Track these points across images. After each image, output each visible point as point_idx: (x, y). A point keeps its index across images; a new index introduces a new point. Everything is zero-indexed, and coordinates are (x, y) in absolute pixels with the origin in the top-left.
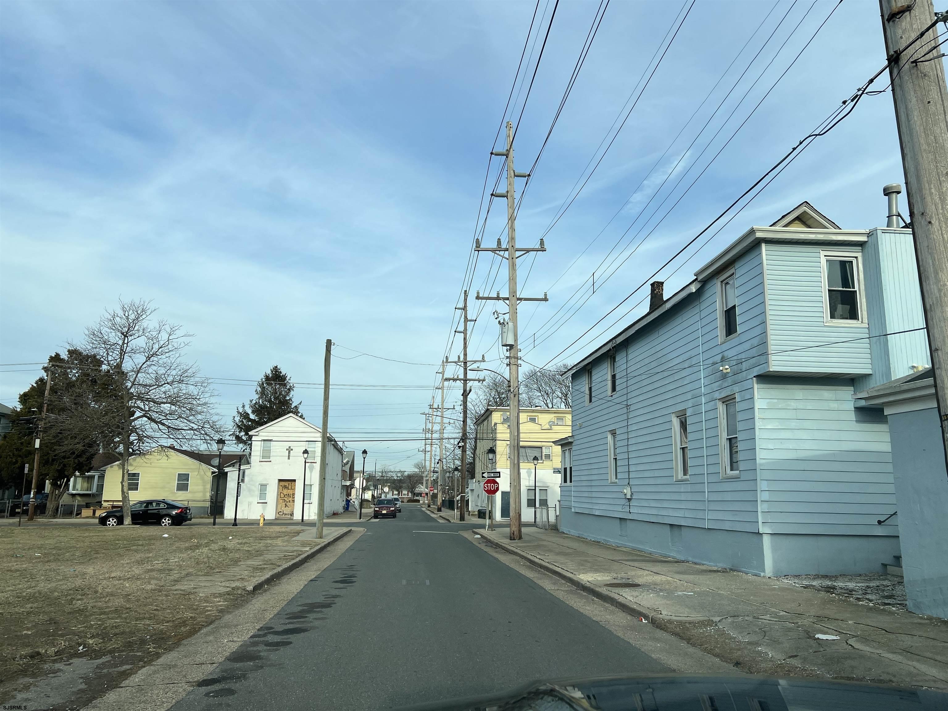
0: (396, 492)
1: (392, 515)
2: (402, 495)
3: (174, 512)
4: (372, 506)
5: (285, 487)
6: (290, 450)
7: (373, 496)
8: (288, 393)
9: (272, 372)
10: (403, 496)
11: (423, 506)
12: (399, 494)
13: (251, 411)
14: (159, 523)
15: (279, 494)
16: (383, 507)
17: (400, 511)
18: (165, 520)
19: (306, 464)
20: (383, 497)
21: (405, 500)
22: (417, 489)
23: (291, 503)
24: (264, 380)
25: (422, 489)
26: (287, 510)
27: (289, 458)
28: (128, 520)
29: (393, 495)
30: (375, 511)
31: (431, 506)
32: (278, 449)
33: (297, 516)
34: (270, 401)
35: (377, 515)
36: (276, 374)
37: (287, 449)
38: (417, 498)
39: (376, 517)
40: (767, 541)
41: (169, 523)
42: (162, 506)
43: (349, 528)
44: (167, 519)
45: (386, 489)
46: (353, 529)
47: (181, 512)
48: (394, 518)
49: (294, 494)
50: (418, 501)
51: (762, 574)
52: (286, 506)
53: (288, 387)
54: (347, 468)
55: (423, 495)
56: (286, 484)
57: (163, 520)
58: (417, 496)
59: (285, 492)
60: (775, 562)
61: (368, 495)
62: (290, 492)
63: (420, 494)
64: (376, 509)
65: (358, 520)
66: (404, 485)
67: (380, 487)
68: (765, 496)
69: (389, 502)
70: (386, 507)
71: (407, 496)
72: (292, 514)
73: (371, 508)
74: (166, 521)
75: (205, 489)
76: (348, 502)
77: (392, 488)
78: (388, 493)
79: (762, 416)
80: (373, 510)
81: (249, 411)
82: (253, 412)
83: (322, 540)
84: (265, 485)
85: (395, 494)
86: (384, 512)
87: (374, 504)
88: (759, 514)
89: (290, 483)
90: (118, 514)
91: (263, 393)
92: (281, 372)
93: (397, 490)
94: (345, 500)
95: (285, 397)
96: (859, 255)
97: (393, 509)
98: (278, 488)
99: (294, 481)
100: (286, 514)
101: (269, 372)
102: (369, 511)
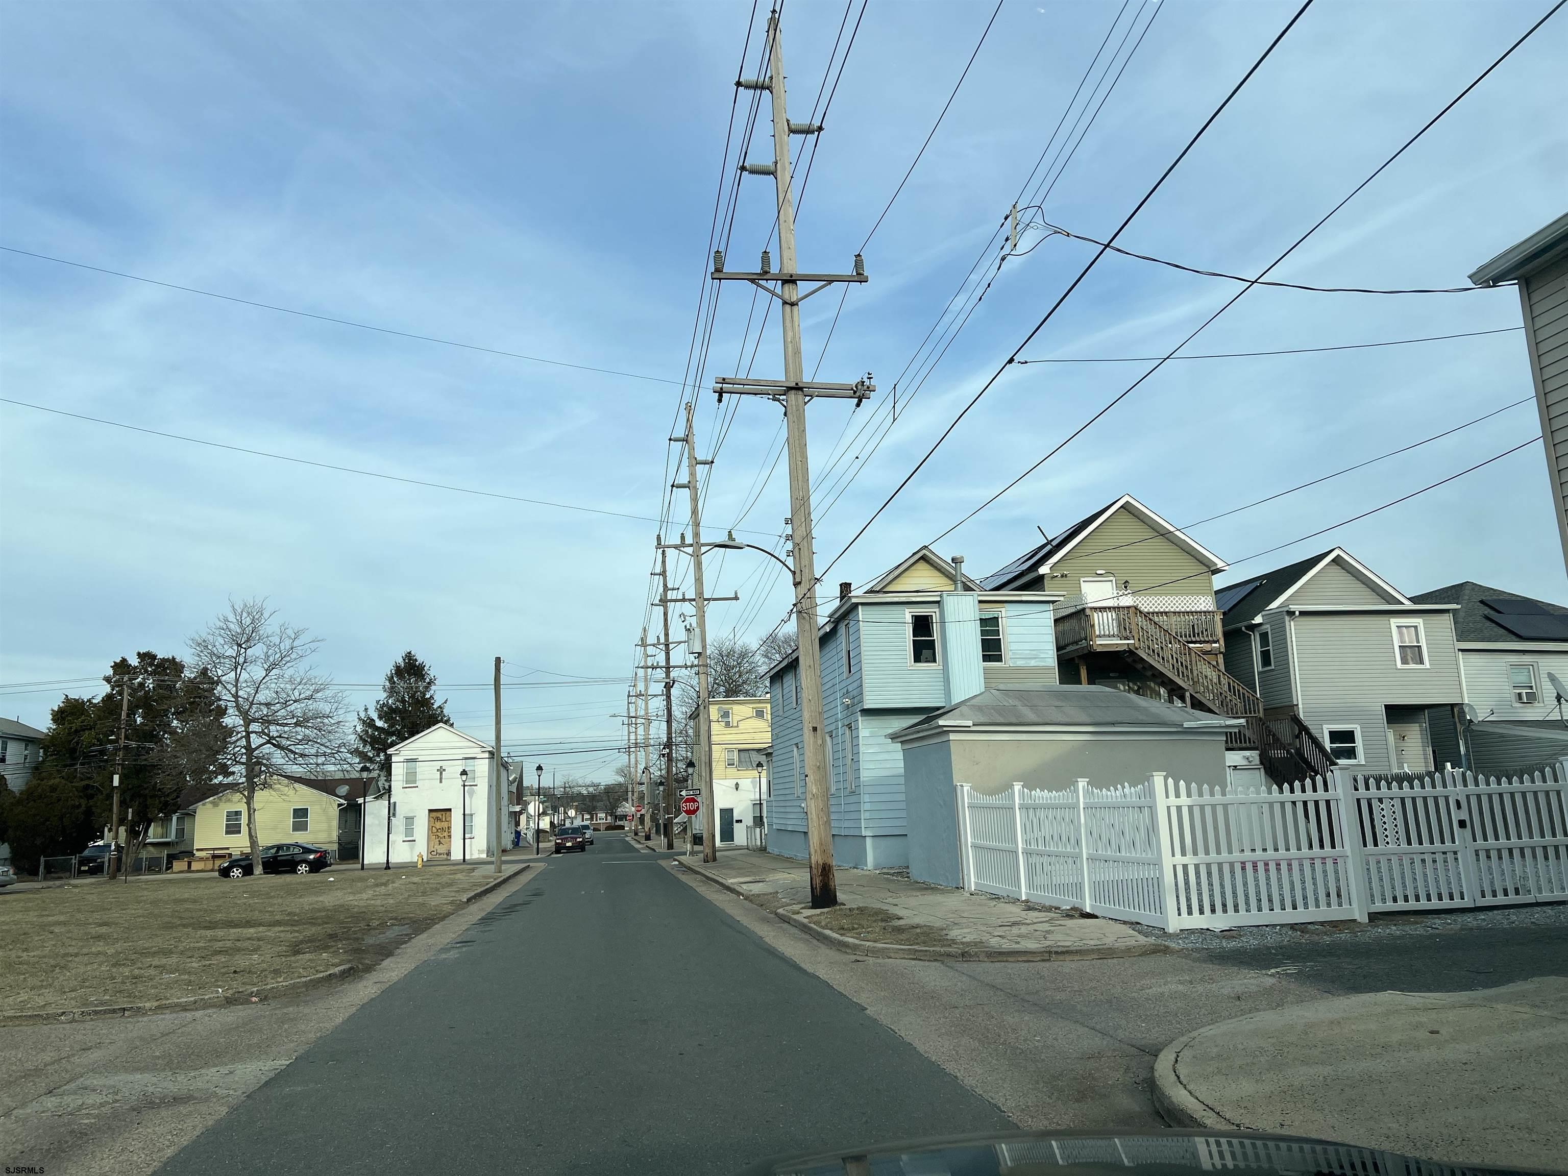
0: (587, 816)
1: (580, 847)
2: (597, 820)
3: (312, 857)
4: (551, 838)
5: (438, 819)
6: (441, 770)
7: (552, 823)
8: (427, 688)
9: (404, 660)
10: (599, 821)
11: (629, 835)
12: (592, 819)
13: (377, 716)
14: (294, 871)
15: (430, 828)
16: (567, 838)
17: (592, 843)
18: (301, 867)
19: (466, 788)
20: (568, 824)
21: (602, 828)
22: (619, 810)
23: (447, 840)
24: (393, 672)
25: (628, 808)
26: (442, 849)
27: (441, 782)
28: (258, 870)
29: (583, 821)
30: (556, 843)
31: (640, 834)
32: (426, 771)
33: (457, 855)
34: (403, 701)
35: (559, 849)
36: (409, 663)
37: (438, 770)
38: (621, 823)
39: (558, 851)
40: (869, 842)
41: (306, 871)
42: (296, 851)
43: (528, 864)
44: (304, 865)
45: (572, 813)
46: (531, 864)
47: (320, 856)
48: (582, 851)
49: (449, 828)
50: (622, 827)
51: (865, 868)
52: (440, 843)
53: (428, 680)
54: (514, 788)
55: (628, 818)
56: (439, 814)
57: (299, 867)
58: (621, 820)
59: (438, 825)
60: (875, 858)
61: (545, 824)
62: (445, 825)
63: (624, 817)
64: (558, 841)
65: (536, 856)
66: (598, 804)
67: (562, 809)
68: (867, 806)
69: (575, 830)
70: (571, 838)
71: (604, 821)
72: (449, 854)
73: (550, 841)
74: (303, 868)
75: (330, 826)
76: (518, 834)
77: (580, 810)
78: (575, 817)
79: (865, 743)
80: (553, 843)
81: (375, 716)
82: (380, 718)
83: (502, 874)
84: (413, 818)
85: (587, 820)
86: (569, 844)
87: (555, 835)
88: (862, 821)
89: (444, 813)
90: (243, 863)
91: (392, 690)
92: (416, 660)
93: (589, 813)
94: (514, 832)
95: (425, 695)
96: (937, 610)
97: (581, 840)
98: (429, 821)
99: (450, 810)
100: (440, 854)
101: (400, 661)
102: (548, 845)
